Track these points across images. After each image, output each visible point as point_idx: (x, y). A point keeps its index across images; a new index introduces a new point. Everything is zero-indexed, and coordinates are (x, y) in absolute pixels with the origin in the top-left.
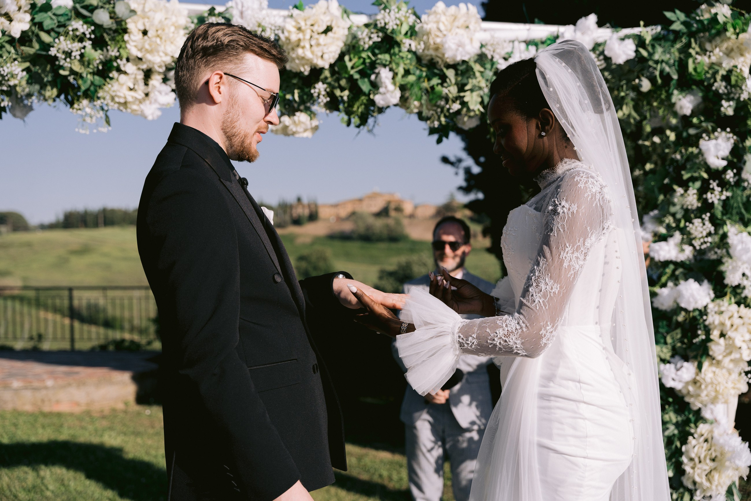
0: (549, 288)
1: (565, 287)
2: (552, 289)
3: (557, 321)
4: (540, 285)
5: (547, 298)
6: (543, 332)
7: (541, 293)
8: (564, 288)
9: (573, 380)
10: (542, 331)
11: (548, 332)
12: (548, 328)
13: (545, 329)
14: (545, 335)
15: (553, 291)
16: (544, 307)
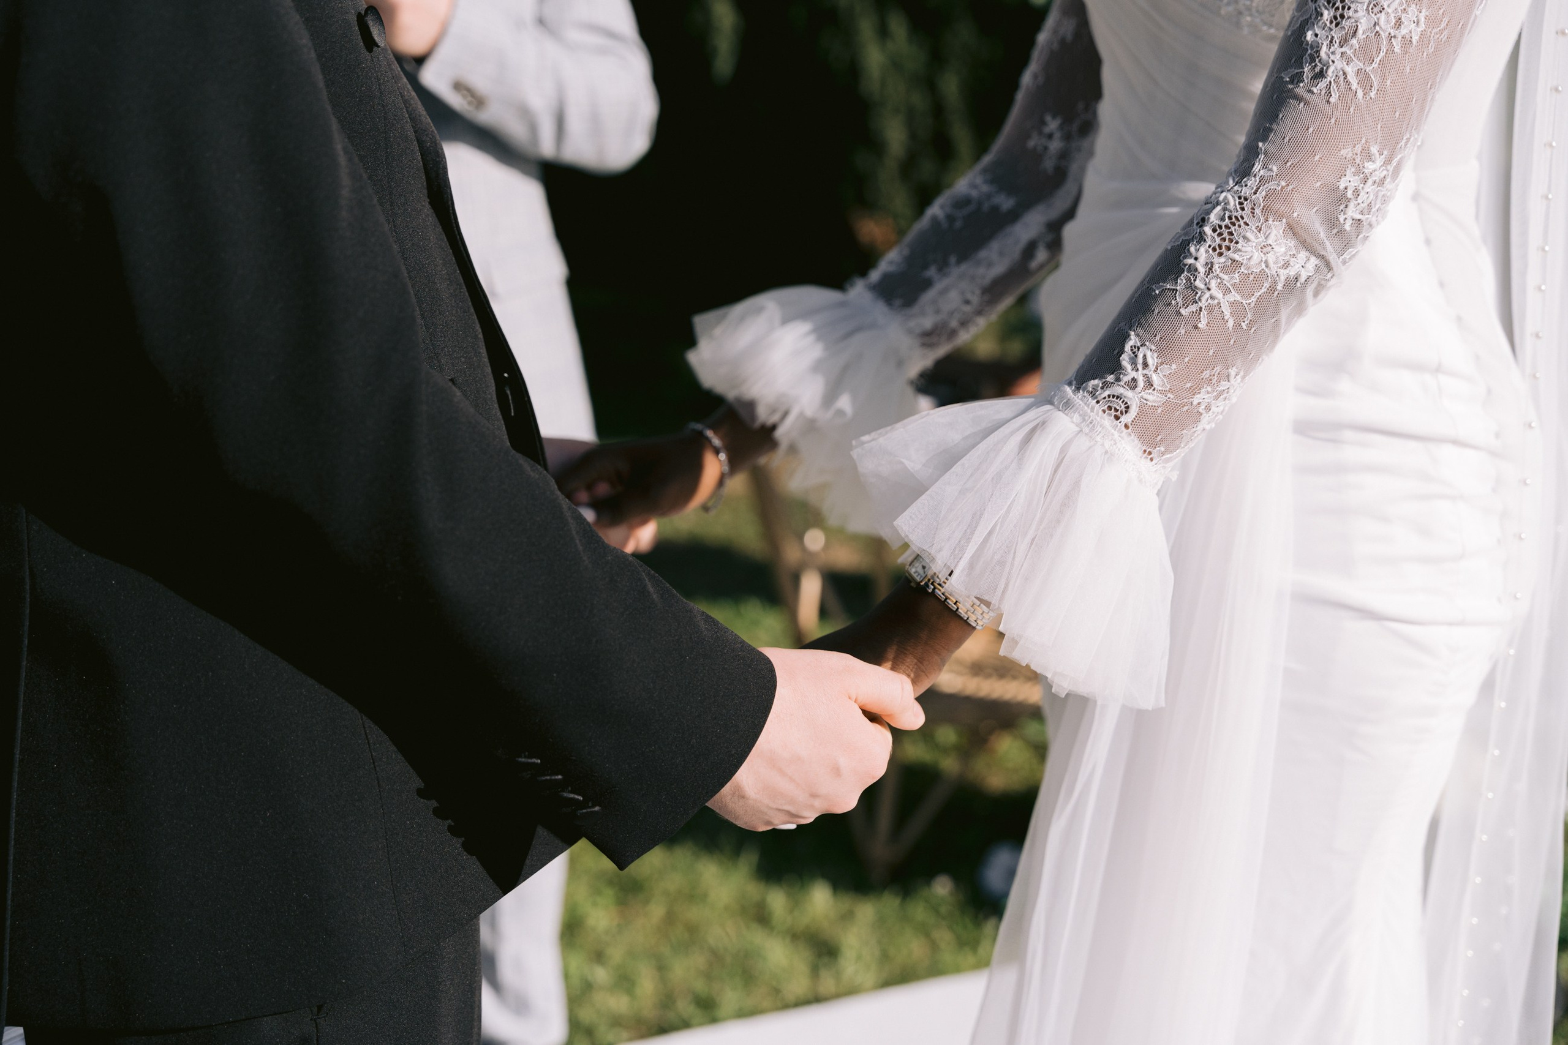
0: (1388, 22)
1: (1445, 20)
2: (1399, 23)
3: (1403, 143)
4: (1351, 13)
5: (1377, 60)
6: (1349, 181)
7: (1354, 41)
8: (1443, 25)
9: (1416, 367)
10: (1348, 178)
11: (1370, 182)
12: (1370, 166)
13: (1359, 171)
14: (1357, 194)
15: (1404, 31)
16: (1360, 94)
